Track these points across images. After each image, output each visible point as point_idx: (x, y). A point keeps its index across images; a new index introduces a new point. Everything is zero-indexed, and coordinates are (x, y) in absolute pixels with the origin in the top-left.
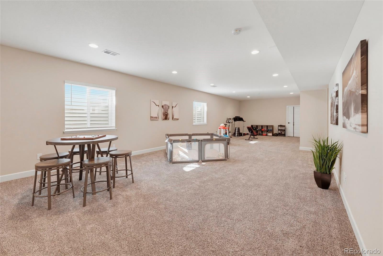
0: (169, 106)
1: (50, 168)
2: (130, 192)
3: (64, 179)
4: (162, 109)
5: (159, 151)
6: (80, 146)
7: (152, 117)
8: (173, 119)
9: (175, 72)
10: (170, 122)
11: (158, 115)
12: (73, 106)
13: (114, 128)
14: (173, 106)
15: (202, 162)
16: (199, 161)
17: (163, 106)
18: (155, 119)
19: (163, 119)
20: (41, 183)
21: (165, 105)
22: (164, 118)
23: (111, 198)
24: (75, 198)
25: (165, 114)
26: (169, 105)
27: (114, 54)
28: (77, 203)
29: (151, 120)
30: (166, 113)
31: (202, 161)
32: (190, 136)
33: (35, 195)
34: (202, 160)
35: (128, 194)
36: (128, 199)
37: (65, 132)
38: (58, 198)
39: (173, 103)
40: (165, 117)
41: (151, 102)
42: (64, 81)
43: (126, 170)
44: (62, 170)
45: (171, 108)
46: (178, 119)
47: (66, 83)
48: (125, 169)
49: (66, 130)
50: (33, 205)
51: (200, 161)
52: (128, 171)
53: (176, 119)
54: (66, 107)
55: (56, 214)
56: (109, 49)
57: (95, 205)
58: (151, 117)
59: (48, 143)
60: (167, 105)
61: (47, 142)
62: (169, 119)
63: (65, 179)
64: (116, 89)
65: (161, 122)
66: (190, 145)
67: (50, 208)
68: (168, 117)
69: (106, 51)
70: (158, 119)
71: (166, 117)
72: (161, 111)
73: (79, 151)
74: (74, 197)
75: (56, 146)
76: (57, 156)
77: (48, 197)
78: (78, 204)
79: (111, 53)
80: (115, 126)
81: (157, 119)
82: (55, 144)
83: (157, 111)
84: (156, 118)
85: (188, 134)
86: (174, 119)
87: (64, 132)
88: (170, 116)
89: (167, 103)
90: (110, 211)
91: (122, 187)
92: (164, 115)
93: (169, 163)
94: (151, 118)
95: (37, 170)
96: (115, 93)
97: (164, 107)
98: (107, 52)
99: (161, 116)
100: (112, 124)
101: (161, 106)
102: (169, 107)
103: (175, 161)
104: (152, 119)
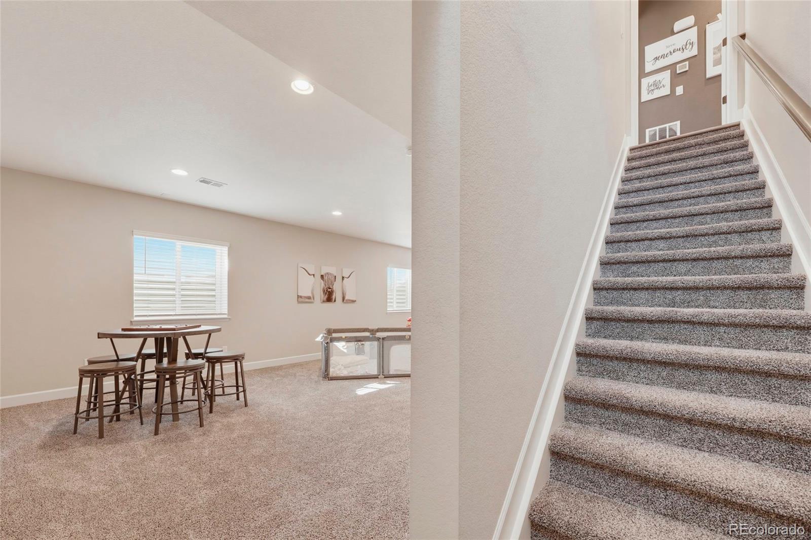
0: (335, 277)
1: (104, 373)
2: (236, 419)
3: (128, 398)
4: (322, 281)
5: (314, 361)
6: (156, 340)
7: (301, 297)
8: (343, 300)
9: (337, 213)
10: (337, 306)
11: (312, 293)
12: (148, 274)
13: (226, 316)
14: (344, 276)
15: (385, 377)
16: (379, 377)
17: (322, 276)
18: (307, 300)
19: (324, 301)
20: (89, 403)
21: (328, 273)
22: (325, 299)
23: (201, 425)
24: (143, 426)
25: (327, 291)
26: (335, 275)
27: (218, 185)
28: (146, 432)
29: (299, 302)
30: (330, 288)
31: (383, 377)
32: (373, 332)
33: (78, 415)
34: (384, 375)
35: (233, 421)
36: (229, 428)
37: (134, 321)
38: (117, 425)
39: (344, 269)
40: (326, 296)
41: (299, 268)
42: (133, 232)
43: (237, 387)
44: (123, 382)
45: (339, 279)
46: (354, 301)
47: (136, 235)
48: (235, 385)
49: (136, 319)
50: (75, 432)
51: (381, 376)
52: (240, 388)
53: (349, 300)
54: (136, 277)
55: (110, 443)
56: (208, 177)
57: (172, 434)
58: (298, 296)
59: (101, 336)
60: (331, 274)
61: (98, 334)
62: (335, 301)
63: (130, 397)
64: (229, 245)
65: (319, 307)
66: (361, 346)
67: (101, 436)
68: (334, 297)
69: (202, 179)
70: (312, 300)
71: (329, 296)
72: (320, 285)
73: (155, 352)
74: (142, 424)
75: (113, 339)
76: (116, 358)
77: (99, 419)
78: (148, 432)
79: (211, 182)
80: (227, 313)
81: (310, 301)
82: (112, 336)
83: (311, 286)
84: (309, 298)
85: (368, 329)
86: (347, 300)
87: (131, 322)
88: (337, 295)
89: (333, 270)
90: (196, 441)
91: (224, 411)
92: (326, 293)
93: (323, 380)
94: (298, 298)
95: (82, 376)
96: (227, 252)
97: (326, 278)
98: (203, 181)
99: (319, 295)
100: (222, 308)
101: (318, 277)
102: (335, 279)
103: (334, 375)
104: (300, 300)
